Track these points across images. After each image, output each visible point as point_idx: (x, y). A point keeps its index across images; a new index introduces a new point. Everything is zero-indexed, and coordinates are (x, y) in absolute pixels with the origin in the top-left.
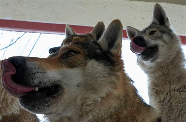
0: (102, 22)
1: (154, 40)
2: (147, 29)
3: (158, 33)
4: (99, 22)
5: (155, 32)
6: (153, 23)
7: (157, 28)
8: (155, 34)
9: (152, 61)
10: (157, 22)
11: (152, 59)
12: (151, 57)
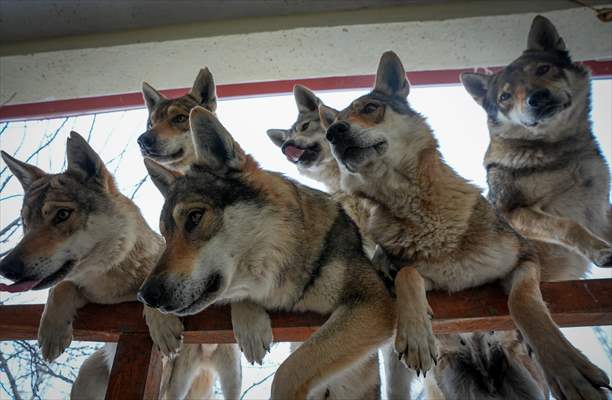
0: (207, 69)
1: (309, 136)
2: (295, 124)
3: (313, 125)
4: (202, 71)
5: (308, 124)
6: (301, 112)
7: (309, 117)
8: (309, 128)
9: (318, 165)
10: (307, 110)
11: (316, 163)
12: (314, 160)
